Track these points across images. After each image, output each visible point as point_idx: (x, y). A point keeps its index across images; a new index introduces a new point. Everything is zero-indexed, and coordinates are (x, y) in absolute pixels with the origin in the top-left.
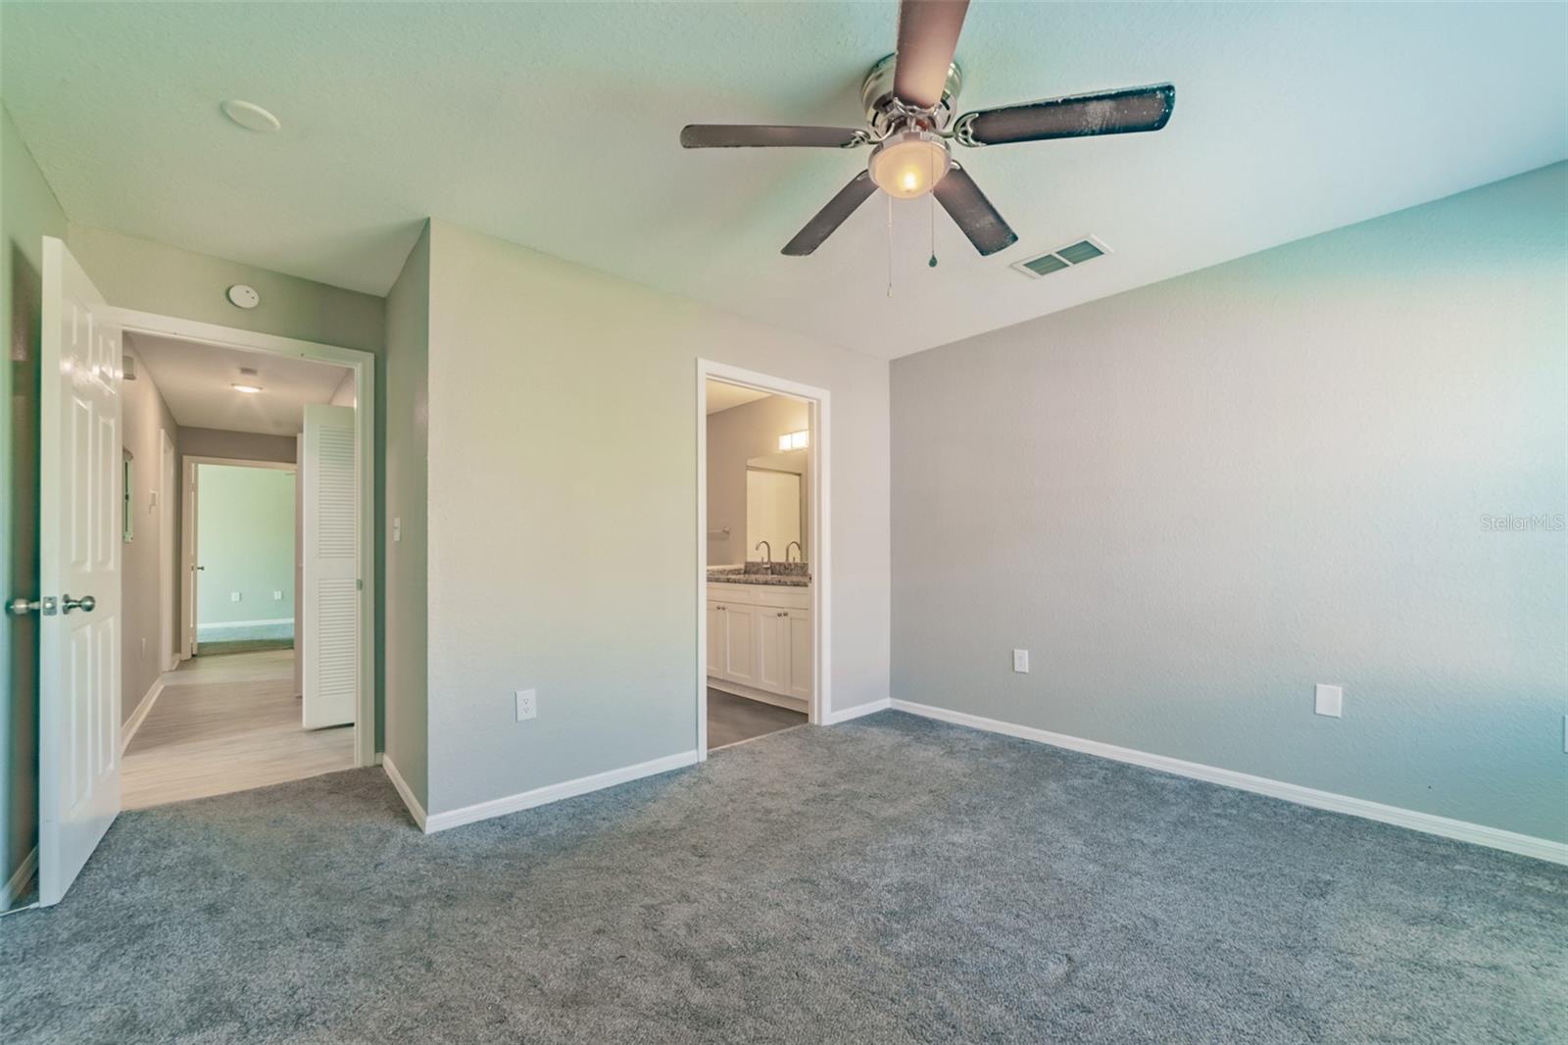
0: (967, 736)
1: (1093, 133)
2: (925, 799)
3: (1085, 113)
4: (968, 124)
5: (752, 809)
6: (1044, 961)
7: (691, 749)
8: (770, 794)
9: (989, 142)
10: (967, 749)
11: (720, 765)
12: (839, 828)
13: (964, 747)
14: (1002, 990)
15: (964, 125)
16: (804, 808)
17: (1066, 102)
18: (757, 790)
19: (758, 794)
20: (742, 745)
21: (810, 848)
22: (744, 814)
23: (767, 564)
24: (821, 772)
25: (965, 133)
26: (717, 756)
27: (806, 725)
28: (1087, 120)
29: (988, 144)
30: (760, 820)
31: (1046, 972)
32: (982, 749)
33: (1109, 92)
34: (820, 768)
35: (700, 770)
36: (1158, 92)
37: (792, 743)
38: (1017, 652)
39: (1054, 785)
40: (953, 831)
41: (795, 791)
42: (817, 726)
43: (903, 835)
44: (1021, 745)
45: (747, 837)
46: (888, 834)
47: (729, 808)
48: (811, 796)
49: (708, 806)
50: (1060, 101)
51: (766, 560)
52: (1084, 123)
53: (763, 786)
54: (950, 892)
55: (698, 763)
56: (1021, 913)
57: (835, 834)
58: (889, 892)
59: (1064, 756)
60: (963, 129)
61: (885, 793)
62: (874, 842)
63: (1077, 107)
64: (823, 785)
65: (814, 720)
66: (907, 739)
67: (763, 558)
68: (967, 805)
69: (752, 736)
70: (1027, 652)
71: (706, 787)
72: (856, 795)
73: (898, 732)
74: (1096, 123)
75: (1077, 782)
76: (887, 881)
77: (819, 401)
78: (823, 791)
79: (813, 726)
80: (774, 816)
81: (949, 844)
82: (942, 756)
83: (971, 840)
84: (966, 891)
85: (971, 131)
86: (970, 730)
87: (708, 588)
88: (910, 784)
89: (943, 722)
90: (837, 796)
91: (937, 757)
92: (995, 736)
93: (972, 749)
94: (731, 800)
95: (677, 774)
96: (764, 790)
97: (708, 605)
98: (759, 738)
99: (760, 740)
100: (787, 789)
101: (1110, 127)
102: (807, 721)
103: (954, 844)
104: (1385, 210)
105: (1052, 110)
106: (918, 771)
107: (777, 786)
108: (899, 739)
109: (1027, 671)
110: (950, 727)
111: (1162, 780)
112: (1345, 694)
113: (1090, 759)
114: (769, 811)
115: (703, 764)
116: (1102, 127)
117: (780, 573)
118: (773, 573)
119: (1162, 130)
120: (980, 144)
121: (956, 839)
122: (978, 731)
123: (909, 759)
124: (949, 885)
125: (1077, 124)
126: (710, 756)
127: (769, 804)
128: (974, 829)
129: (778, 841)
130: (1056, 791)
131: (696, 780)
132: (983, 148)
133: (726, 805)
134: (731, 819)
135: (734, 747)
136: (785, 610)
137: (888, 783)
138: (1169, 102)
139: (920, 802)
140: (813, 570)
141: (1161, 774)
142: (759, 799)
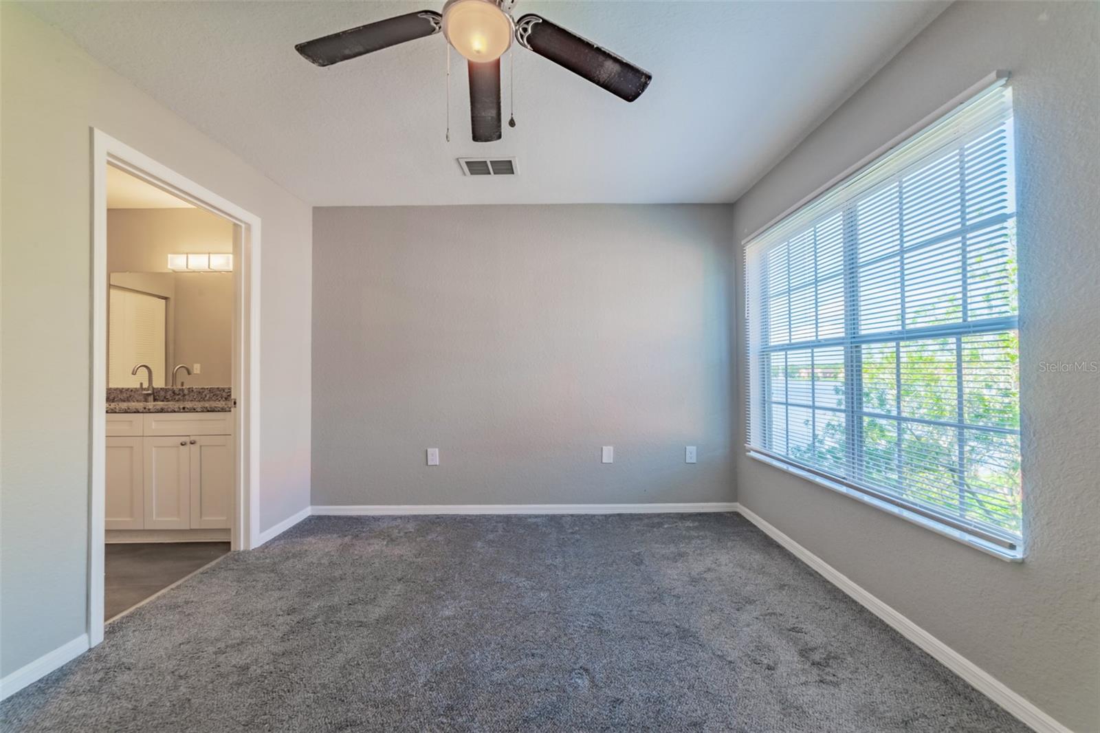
0: (395, 523)
1: (598, 83)
2: (398, 588)
3: (602, 66)
4: (531, 24)
5: (221, 675)
6: (573, 681)
7: (75, 635)
8: (233, 646)
9: (536, 50)
10: (402, 534)
11: (132, 639)
12: (340, 650)
13: (399, 533)
14: (570, 723)
15: (527, 23)
16: (287, 646)
17: (598, 50)
18: (211, 649)
19: (215, 653)
20: (153, 602)
21: (324, 686)
22: (210, 686)
23: (148, 389)
24: (280, 599)
25: (525, 30)
26: (121, 629)
27: (229, 554)
28: (600, 72)
29: (534, 51)
30: (239, 684)
31: (580, 688)
32: (413, 530)
33: (622, 60)
34: (276, 594)
35: (100, 658)
36: (643, 77)
37: (226, 578)
38: (429, 450)
39: (479, 544)
40: (439, 607)
41: (263, 631)
42: (244, 552)
43: (404, 629)
44: (438, 520)
45: (234, 713)
46: (392, 634)
47: (183, 689)
48: (285, 628)
49: (145, 703)
50: (595, 46)
51: (146, 385)
52: (598, 72)
53: (217, 640)
54: (477, 662)
55: (90, 650)
56: (534, 651)
57: (341, 658)
58: (431, 689)
59: (471, 520)
60: (526, 26)
61: (361, 596)
62: (384, 649)
63: (601, 58)
64: (291, 611)
65: (240, 545)
66: (347, 539)
67: (141, 384)
68: (435, 580)
69: (164, 587)
70: (437, 450)
71: (125, 677)
72: (334, 609)
73: (335, 536)
74: (604, 76)
75: (491, 536)
76: (422, 680)
77: (249, 227)
78: (296, 618)
79: (239, 553)
80: (255, 671)
81: (445, 619)
82: (387, 545)
83: (459, 609)
84: (487, 654)
85: (530, 31)
86: (394, 518)
87: (108, 421)
88: (378, 579)
89: (369, 517)
90: (315, 617)
91: (384, 548)
92: (416, 517)
93: (406, 533)
94: (180, 677)
95: (57, 680)
96: (222, 645)
97: (107, 442)
98: (173, 586)
99: (178, 587)
100: (252, 633)
101: (609, 84)
102: (229, 549)
103: (449, 618)
104: (630, 202)
105: (587, 51)
106: (377, 565)
107: (237, 634)
108: (339, 541)
109: (438, 464)
110: (376, 519)
111: (534, 520)
112: (614, 450)
113: (488, 518)
114: (245, 669)
115: (102, 647)
116: (604, 81)
117: (165, 399)
118: (155, 400)
119: (630, 103)
120: (529, 47)
121: (447, 613)
122: (401, 517)
123: (361, 557)
124: (472, 656)
125: (594, 70)
126: (110, 632)
127: (237, 659)
128: (454, 599)
129: (280, 697)
130: (484, 547)
131: (101, 674)
132: (528, 52)
133: (176, 688)
134: (196, 702)
135: (142, 608)
136: (192, 438)
137: (357, 585)
138: (644, 86)
139: (396, 593)
140: (239, 394)
141: (530, 516)
142: (221, 658)
